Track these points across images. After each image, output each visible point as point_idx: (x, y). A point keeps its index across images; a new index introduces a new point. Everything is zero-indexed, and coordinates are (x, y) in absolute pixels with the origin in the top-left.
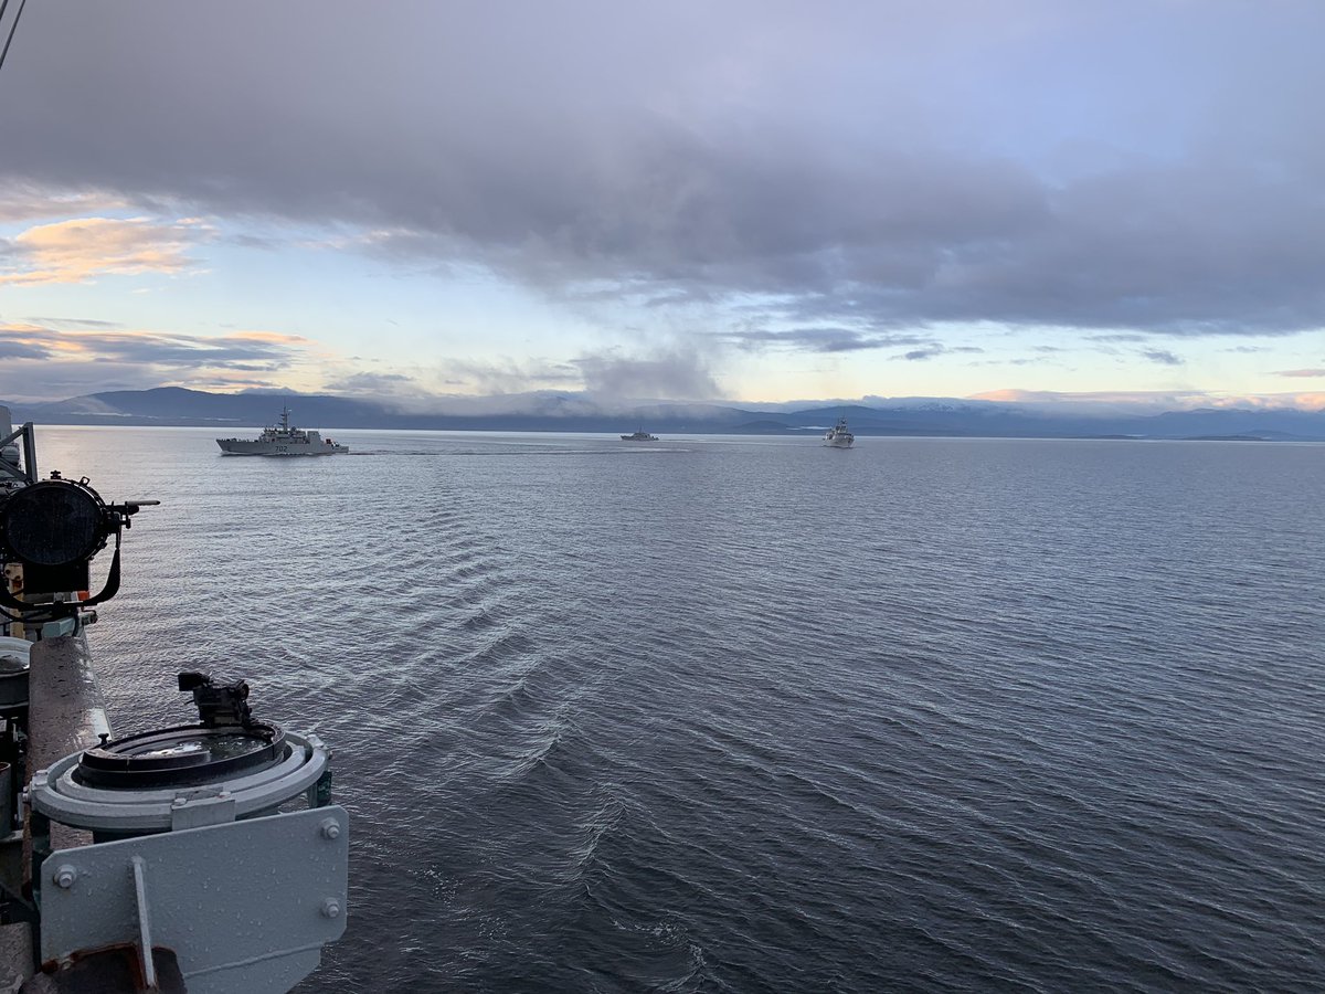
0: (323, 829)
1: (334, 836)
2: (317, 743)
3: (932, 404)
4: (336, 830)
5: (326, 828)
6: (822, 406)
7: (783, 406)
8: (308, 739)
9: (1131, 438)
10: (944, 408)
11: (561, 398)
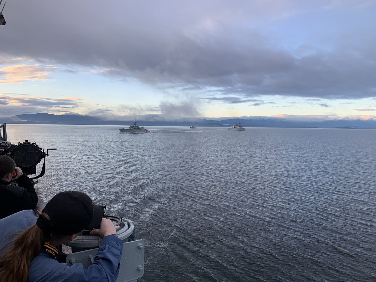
0: (138, 246)
1: (142, 248)
2: (130, 221)
3: (260, 118)
4: (142, 246)
5: (139, 246)
6: (230, 119)
7: (219, 119)
8: (127, 220)
9: (316, 128)
10: (263, 119)
11: (154, 116)
